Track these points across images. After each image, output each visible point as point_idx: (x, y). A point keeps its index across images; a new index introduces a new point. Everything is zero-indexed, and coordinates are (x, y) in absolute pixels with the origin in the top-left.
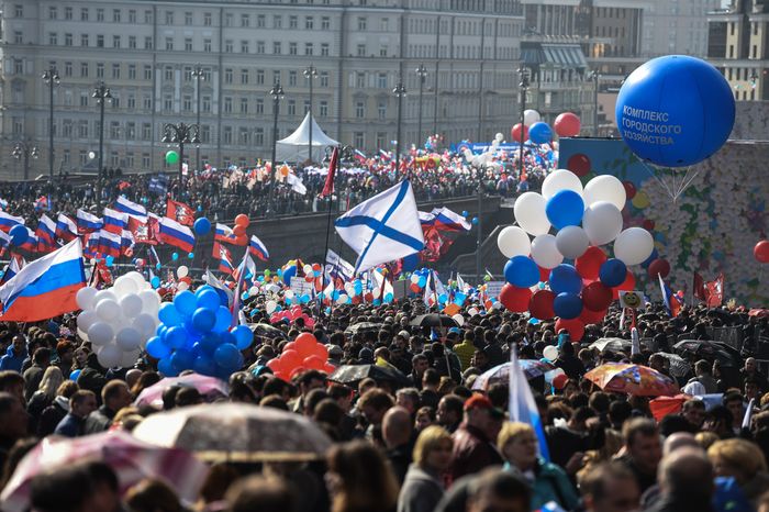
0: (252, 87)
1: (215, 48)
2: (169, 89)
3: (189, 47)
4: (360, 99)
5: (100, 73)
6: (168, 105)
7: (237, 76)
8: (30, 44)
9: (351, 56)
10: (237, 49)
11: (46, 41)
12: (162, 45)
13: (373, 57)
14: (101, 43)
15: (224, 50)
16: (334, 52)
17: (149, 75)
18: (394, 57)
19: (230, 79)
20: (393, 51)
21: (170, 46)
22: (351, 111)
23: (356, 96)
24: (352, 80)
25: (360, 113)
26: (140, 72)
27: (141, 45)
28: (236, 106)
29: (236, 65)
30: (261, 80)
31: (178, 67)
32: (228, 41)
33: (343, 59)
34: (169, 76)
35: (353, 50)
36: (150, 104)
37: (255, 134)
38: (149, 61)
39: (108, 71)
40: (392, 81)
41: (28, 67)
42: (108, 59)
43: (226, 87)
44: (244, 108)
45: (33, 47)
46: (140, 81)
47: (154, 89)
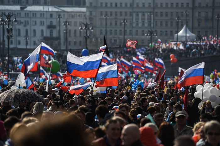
0: (164, 17)
1: (152, 6)
2: (137, 19)
3: (144, 6)
4: (199, 20)
5: (116, 15)
6: (137, 24)
7: (159, 14)
8: (95, 6)
9: (196, 7)
10: (159, 6)
11: (99, 5)
12: (135, 6)
13: (203, 7)
14: (116, 5)
15: (155, 6)
16: (190, 5)
17: (131, 15)
18: (211, 7)
19: (157, 16)
20: (210, 5)
21: (138, 6)
22: (196, 24)
23: (198, 20)
24: (197, 14)
25: (199, 25)
26: (128, 14)
27: (129, 5)
28: (159, 24)
29: (158, 11)
30: (167, 15)
31: (140, 12)
32: (156, 3)
33: (194, 8)
34: (137, 15)
35: (197, 5)
36: (131, 24)
37: (165, 33)
38: (131, 10)
39: (119, 14)
40: (210, 14)
41: (94, 14)
42: (118, 10)
43: (156, 18)
44: (161, 25)
45: (96, 7)
46: (128, 17)
47: (133, 19)
